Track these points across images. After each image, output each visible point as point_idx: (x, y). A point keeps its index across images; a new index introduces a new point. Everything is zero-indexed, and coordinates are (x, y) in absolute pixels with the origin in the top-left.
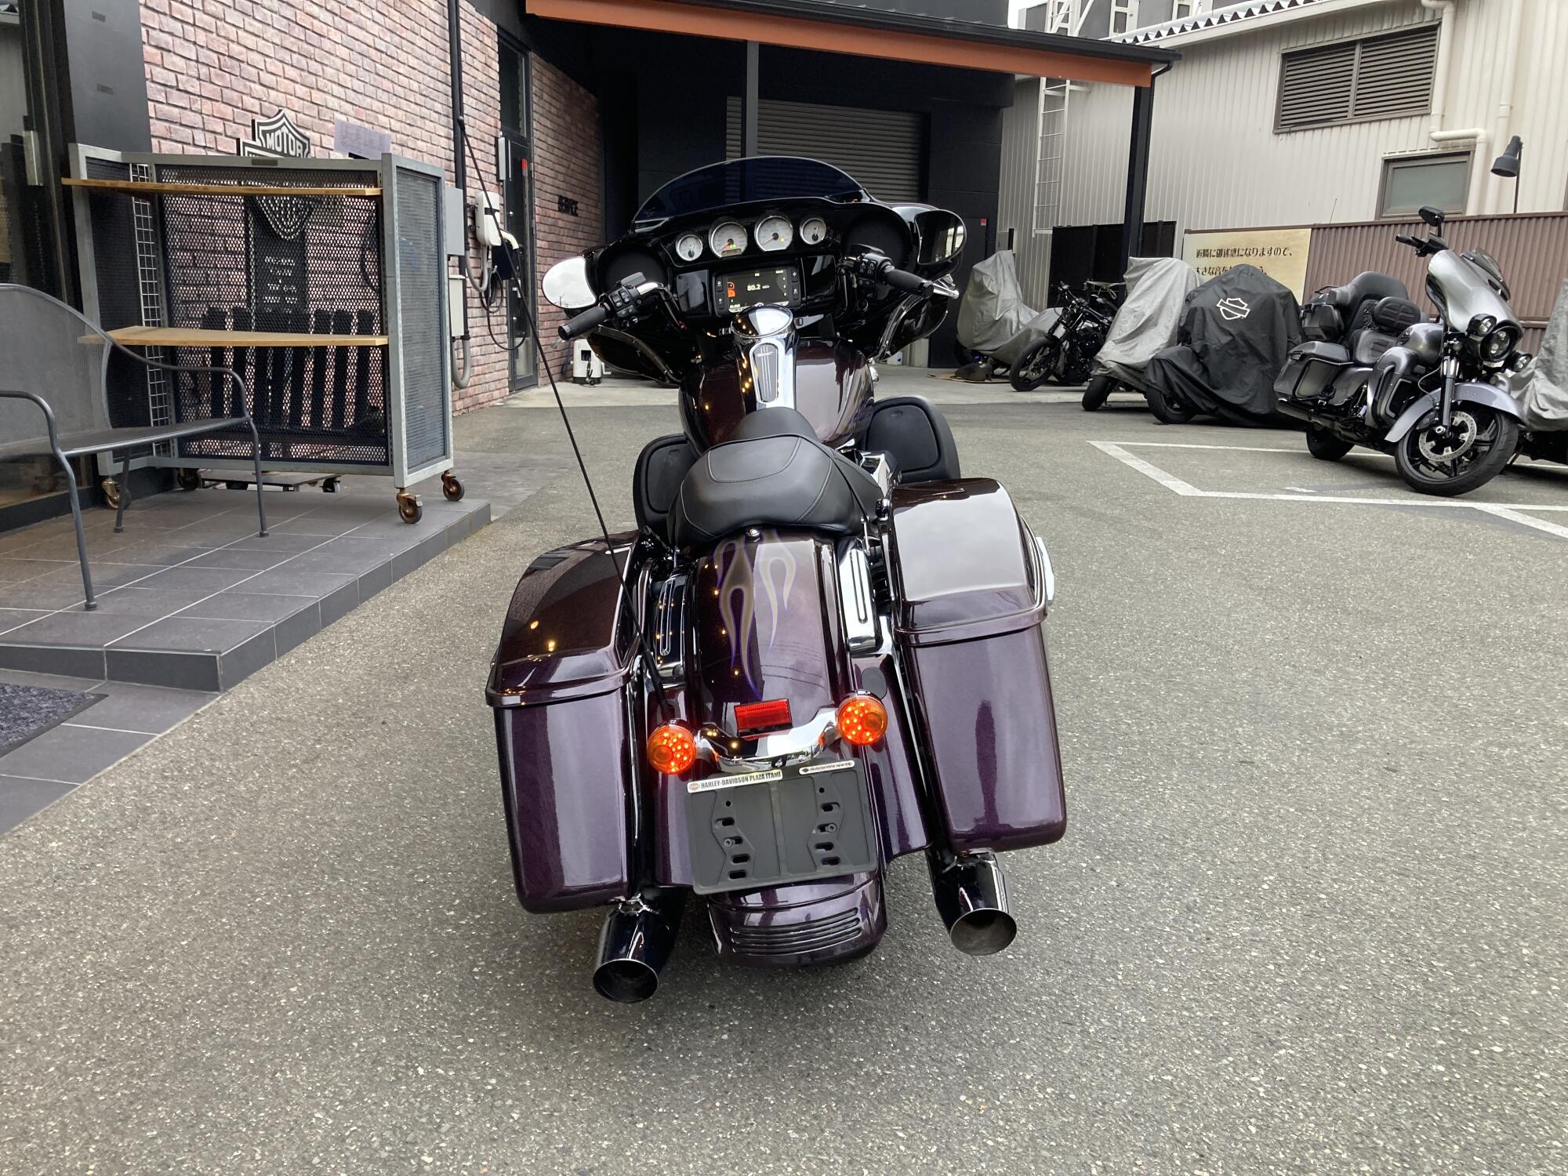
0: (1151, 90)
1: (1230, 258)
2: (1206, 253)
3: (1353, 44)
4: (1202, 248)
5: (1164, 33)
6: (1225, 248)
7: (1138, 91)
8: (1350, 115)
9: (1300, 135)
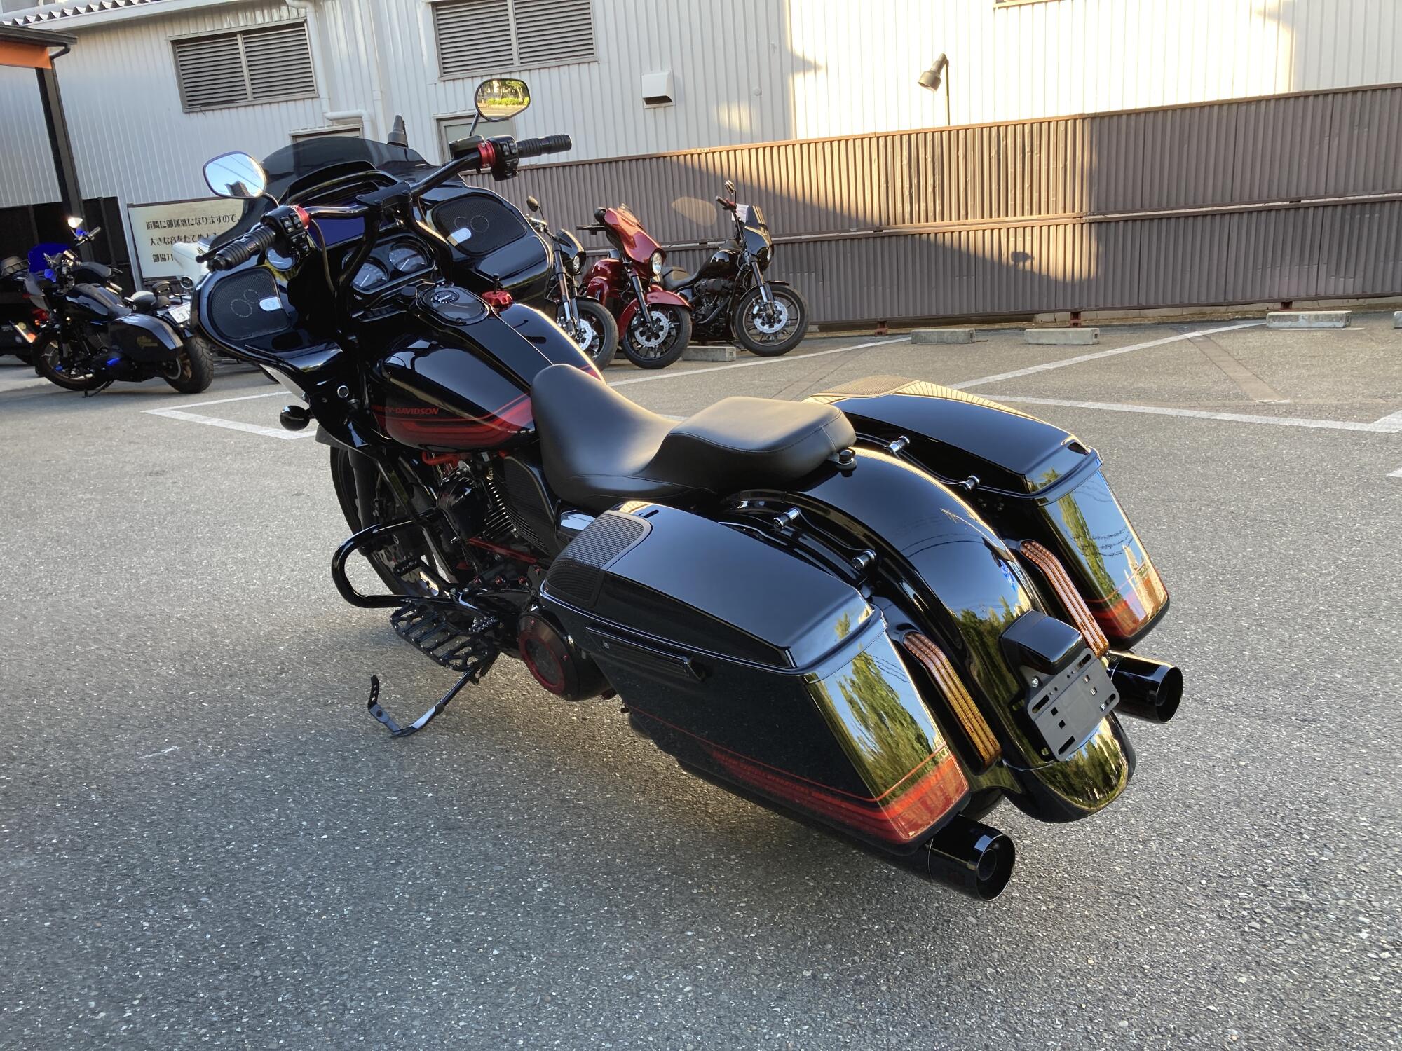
0: (53, 71)
1: (182, 228)
2: (156, 225)
3: (234, 34)
4: (151, 220)
5: (45, 17)
6: (174, 218)
7: (41, 73)
8: (250, 96)
9: (209, 114)
